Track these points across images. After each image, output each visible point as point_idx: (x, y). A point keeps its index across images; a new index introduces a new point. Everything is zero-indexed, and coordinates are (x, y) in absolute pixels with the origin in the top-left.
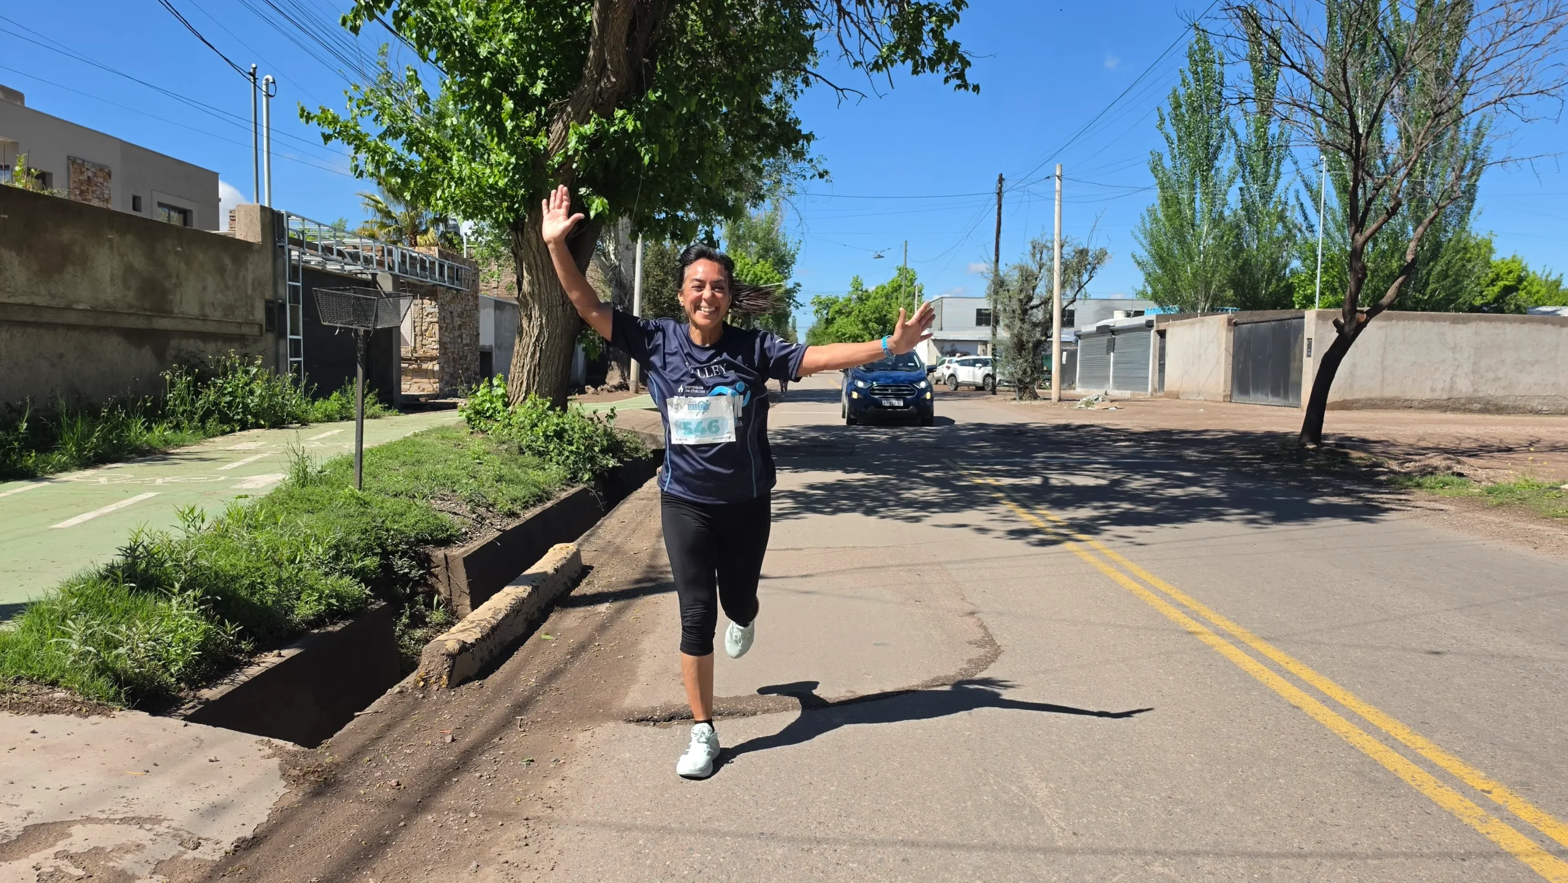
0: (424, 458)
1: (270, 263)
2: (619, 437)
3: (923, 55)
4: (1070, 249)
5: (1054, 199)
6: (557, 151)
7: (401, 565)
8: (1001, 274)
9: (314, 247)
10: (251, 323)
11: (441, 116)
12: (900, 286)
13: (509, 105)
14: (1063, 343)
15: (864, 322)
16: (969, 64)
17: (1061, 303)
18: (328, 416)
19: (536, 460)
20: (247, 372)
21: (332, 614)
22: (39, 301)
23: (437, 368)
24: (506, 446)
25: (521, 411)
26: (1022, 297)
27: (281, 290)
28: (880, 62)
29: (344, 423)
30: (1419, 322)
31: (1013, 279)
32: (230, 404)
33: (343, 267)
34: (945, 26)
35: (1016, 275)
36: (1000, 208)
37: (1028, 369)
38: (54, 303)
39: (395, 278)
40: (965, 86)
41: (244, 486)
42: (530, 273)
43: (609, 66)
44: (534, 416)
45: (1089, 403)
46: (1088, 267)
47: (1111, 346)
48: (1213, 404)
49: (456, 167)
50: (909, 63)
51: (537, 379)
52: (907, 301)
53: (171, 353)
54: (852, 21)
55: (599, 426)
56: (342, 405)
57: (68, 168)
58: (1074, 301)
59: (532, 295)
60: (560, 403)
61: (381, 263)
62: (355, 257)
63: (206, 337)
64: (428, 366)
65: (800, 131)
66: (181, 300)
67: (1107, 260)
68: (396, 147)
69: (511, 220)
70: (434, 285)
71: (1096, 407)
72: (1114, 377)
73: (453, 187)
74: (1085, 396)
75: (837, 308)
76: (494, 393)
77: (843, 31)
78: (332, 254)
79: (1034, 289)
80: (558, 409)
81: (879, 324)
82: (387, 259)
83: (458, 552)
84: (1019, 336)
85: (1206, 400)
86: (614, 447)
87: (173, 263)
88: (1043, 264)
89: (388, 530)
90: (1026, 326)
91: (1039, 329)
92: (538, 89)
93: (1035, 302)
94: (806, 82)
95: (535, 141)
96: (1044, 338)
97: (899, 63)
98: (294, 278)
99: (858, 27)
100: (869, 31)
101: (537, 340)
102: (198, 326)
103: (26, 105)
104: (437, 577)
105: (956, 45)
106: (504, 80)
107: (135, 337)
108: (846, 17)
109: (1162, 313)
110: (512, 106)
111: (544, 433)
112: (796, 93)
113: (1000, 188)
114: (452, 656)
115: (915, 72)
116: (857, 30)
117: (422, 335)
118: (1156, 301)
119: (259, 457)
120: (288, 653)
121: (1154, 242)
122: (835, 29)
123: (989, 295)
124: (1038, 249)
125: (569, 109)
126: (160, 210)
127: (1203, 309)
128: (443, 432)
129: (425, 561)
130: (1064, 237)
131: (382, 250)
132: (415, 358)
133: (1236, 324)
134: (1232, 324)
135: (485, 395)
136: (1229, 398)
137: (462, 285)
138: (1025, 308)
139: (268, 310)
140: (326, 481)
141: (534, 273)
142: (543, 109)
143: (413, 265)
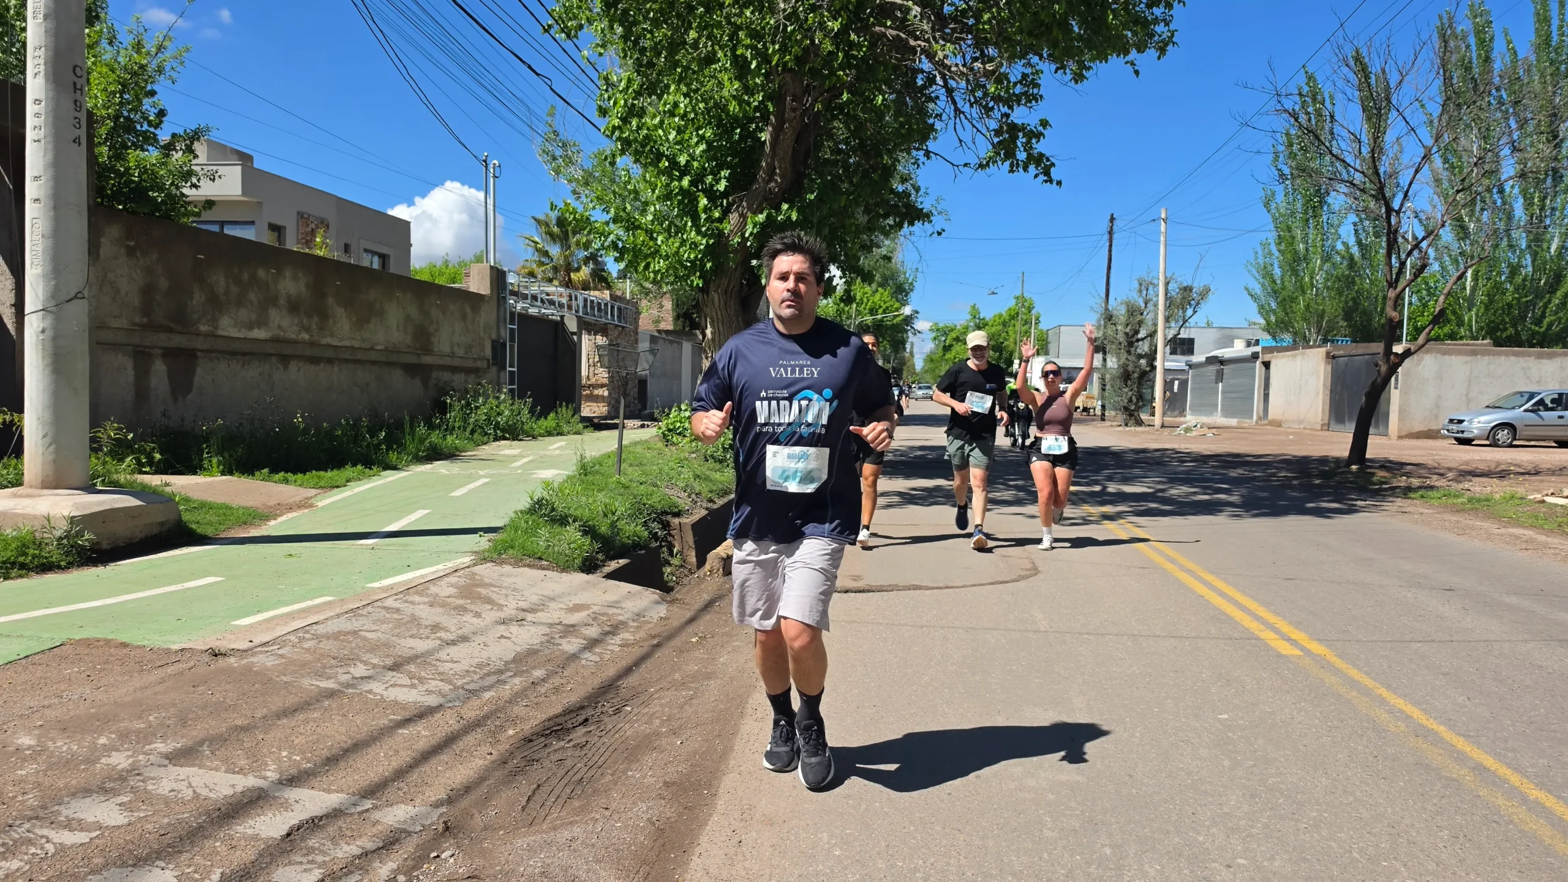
0: (644, 461)
1: (495, 310)
3: (1018, 157)
4: (1176, 286)
5: (1159, 242)
6: (736, 233)
7: (655, 527)
8: (1110, 308)
9: (525, 297)
10: (482, 359)
11: (646, 204)
12: (1017, 314)
13: (703, 202)
14: (1166, 371)
16: (1053, 165)
17: (1165, 335)
18: (547, 432)
19: (718, 466)
20: (498, 398)
21: (636, 546)
22: (356, 344)
23: (606, 393)
24: (694, 455)
26: (1128, 330)
27: (502, 332)
28: (985, 162)
29: (560, 437)
30: (1503, 356)
31: (1121, 312)
32: (485, 420)
33: (540, 311)
34: (1034, 141)
35: (1123, 310)
36: (1111, 246)
37: (1134, 398)
38: (366, 345)
39: (579, 318)
40: (1051, 181)
41: (540, 476)
43: (778, 171)
45: (1187, 430)
46: (1192, 302)
47: (1220, 377)
48: (1310, 432)
49: (664, 247)
50: (1008, 163)
52: (1024, 329)
53: (431, 383)
54: (966, 118)
56: (557, 423)
57: (298, 222)
58: (1179, 334)
59: (713, 339)
61: (570, 307)
62: (552, 303)
63: (454, 369)
64: (599, 392)
65: (922, 209)
66: (439, 342)
67: (1210, 296)
68: (617, 231)
69: (701, 285)
70: (606, 324)
71: (1194, 434)
72: (1222, 405)
73: (661, 264)
74: (1185, 423)
75: (954, 336)
76: (682, 415)
77: (958, 126)
78: (537, 301)
79: (1140, 323)
81: (995, 352)
82: (574, 303)
83: (687, 520)
84: (1124, 367)
85: (1305, 428)
87: (435, 313)
88: (1150, 300)
89: (644, 505)
90: (1131, 358)
91: (1143, 362)
92: (722, 186)
93: (1140, 336)
94: (928, 154)
95: (721, 227)
96: (1148, 369)
97: (1000, 163)
98: (512, 322)
99: (971, 122)
100: (979, 126)
102: (448, 361)
104: (673, 537)
105: (1041, 155)
106: (697, 181)
107: (413, 370)
108: (962, 115)
109: (1274, 344)
110: (706, 203)
111: (723, 445)
112: (918, 165)
113: (1111, 227)
115: (1011, 171)
116: (971, 126)
117: (594, 366)
118: (1269, 332)
119: (527, 459)
120: (623, 562)
121: (1267, 274)
122: (952, 122)
124: (1145, 286)
125: (745, 204)
126: (366, 257)
127: (1315, 341)
128: (647, 445)
129: (666, 526)
130: (1168, 275)
131: (570, 297)
132: (590, 386)
133: (1334, 357)
134: (1331, 357)
135: (676, 417)
136: (1326, 427)
137: (626, 323)
138: (1131, 340)
139: (494, 348)
140: (598, 472)
141: (716, 324)
142: (725, 201)
143: (592, 308)
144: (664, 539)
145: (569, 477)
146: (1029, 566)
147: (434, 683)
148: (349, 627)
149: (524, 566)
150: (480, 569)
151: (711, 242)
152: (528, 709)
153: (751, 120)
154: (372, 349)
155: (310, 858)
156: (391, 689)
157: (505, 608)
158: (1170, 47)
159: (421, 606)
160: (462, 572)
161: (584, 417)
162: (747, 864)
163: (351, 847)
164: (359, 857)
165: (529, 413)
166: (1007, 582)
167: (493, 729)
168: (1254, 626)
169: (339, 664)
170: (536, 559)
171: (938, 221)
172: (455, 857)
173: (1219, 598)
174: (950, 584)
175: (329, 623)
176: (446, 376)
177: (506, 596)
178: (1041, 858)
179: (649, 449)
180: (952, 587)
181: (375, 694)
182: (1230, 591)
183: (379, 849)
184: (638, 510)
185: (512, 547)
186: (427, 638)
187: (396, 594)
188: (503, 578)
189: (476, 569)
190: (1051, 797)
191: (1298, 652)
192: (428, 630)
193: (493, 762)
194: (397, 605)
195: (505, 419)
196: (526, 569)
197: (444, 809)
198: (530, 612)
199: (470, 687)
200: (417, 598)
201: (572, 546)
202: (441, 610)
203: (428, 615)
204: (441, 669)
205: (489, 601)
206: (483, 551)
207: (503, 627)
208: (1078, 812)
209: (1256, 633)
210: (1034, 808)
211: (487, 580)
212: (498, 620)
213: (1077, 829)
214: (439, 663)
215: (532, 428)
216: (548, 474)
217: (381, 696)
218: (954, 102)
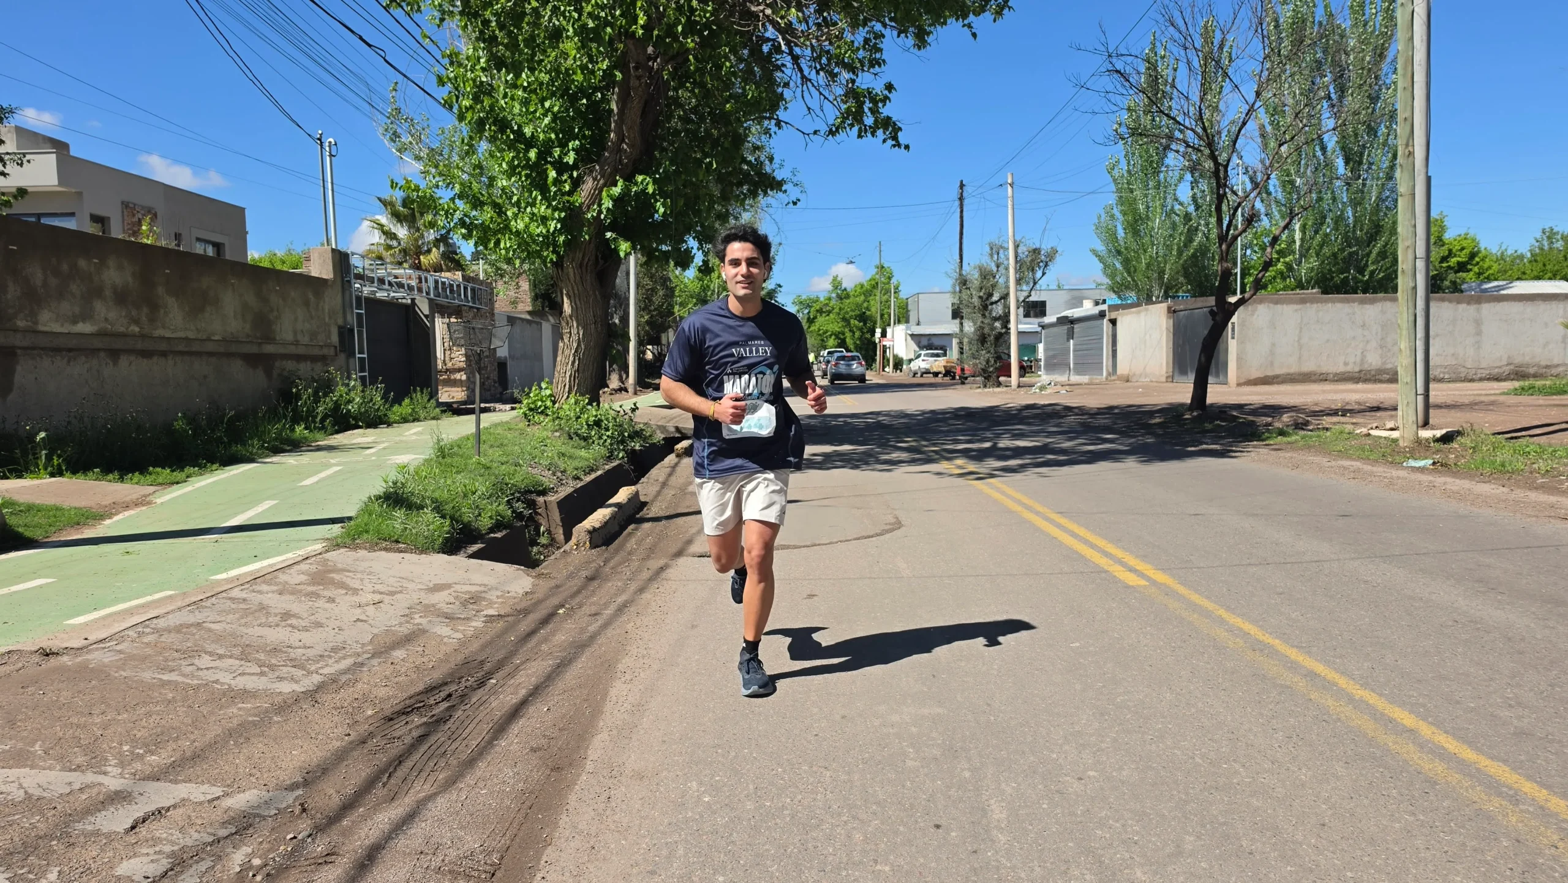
0: (506, 442)
1: (340, 295)
2: (638, 428)
3: (866, 123)
4: (1024, 249)
5: (1007, 205)
6: (589, 207)
7: (519, 506)
8: (964, 273)
9: (371, 279)
10: (329, 346)
11: (492, 179)
12: (877, 283)
13: (552, 174)
14: (1020, 334)
15: (844, 319)
16: (900, 129)
17: (1017, 298)
18: (404, 418)
19: (583, 444)
20: (348, 385)
21: (498, 526)
22: (191, 335)
23: (464, 377)
24: (557, 434)
25: (566, 407)
26: (981, 294)
27: (349, 318)
28: (834, 129)
29: (416, 424)
30: (1330, 305)
31: (974, 276)
33: (389, 294)
34: (880, 105)
35: (976, 275)
36: (962, 212)
37: (992, 360)
38: (199, 336)
39: (431, 301)
40: (899, 145)
41: (397, 461)
42: (569, 297)
43: (627, 141)
44: (578, 410)
45: (1042, 388)
46: (1041, 264)
47: (1071, 335)
48: (1155, 384)
50: (856, 129)
51: (577, 381)
52: (885, 298)
53: (275, 373)
54: (813, 85)
55: (626, 417)
56: (413, 409)
57: (123, 212)
58: (1030, 296)
59: (571, 316)
60: (595, 399)
61: (420, 290)
62: (401, 285)
63: (299, 358)
64: (458, 376)
65: (774, 178)
66: (281, 330)
67: (1058, 258)
69: (555, 260)
70: (459, 306)
71: (1048, 391)
72: (1074, 363)
74: (1040, 382)
75: (818, 308)
76: (543, 394)
77: (806, 94)
78: (384, 284)
79: (994, 286)
80: (595, 404)
82: (424, 285)
83: (552, 498)
84: (980, 331)
85: (1151, 381)
86: (637, 434)
87: (274, 299)
88: (1001, 264)
89: (507, 484)
90: (986, 321)
91: (998, 324)
92: (571, 158)
94: (778, 124)
95: (571, 199)
96: (1004, 330)
97: (848, 129)
98: (359, 307)
99: (818, 90)
100: (826, 94)
101: (576, 351)
102: (292, 350)
103: (72, 153)
104: (540, 515)
105: (889, 118)
106: (545, 153)
107: (253, 360)
108: (808, 83)
109: (1119, 302)
110: (555, 175)
111: (587, 422)
112: (770, 135)
113: (962, 194)
114: (589, 532)
115: (860, 136)
116: (818, 93)
117: (450, 349)
118: (1114, 291)
119: (382, 446)
121: (1111, 236)
122: (799, 90)
123: (954, 292)
124: (996, 250)
126: (198, 245)
127: (1158, 297)
128: (508, 426)
129: (531, 504)
130: (1018, 238)
131: (420, 279)
132: (447, 370)
133: (1175, 311)
134: (1172, 311)
135: (537, 395)
136: (1171, 378)
137: (481, 304)
138: (985, 304)
139: (341, 334)
140: (455, 454)
141: (572, 298)
142: (575, 174)
143: (445, 290)
144: (531, 518)
145: (426, 460)
146: (893, 520)
147: (285, 669)
148: (191, 619)
149: (381, 550)
150: (332, 555)
151: (563, 215)
152: (387, 688)
153: (596, 89)
154: (209, 339)
155: (157, 849)
156: (239, 678)
157: (361, 592)
158: (1006, 11)
159: (270, 595)
160: (314, 558)
161: (443, 403)
162: (616, 818)
163: (202, 835)
164: (211, 844)
165: (382, 399)
166: (872, 537)
167: (351, 710)
168: (1103, 562)
169: (183, 656)
170: (394, 542)
171: (793, 192)
172: (313, 837)
173: (1071, 538)
174: (817, 543)
175: (170, 616)
176: (290, 365)
177: (362, 580)
178: (903, 786)
179: (510, 429)
180: (819, 545)
181: (222, 684)
182: (1082, 532)
183: (233, 834)
184: (499, 488)
185: (367, 532)
186: (277, 625)
187: (242, 585)
188: (357, 563)
189: (328, 555)
190: (914, 729)
191: (1143, 582)
192: (278, 618)
193: (351, 743)
194: (244, 595)
195: (356, 406)
196: (383, 553)
197: (300, 792)
198: (387, 594)
199: (326, 671)
200: (265, 588)
201: (431, 527)
202: (292, 597)
203: (278, 603)
204: (292, 655)
205: (342, 585)
206: (336, 538)
207: (359, 611)
208: (939, 742)
209: (1106, 568)
210: (897, 741)
211: (340, 566)
212: (353, 604)
213: (938, 756)
214: (290, 650)
215: (385, 415)
216: (403, 459)
217: (229, 685)
218: (801, 70)
